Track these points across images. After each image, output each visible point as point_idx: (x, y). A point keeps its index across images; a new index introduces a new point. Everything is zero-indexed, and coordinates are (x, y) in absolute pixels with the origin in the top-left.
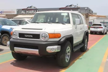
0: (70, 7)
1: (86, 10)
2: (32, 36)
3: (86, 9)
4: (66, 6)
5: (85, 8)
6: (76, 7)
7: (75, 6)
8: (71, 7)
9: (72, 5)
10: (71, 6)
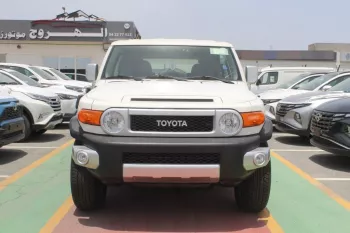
0: (71, 19)
1: (127, 31)
2: (185, 124)
3: (127, 26)
4: (58, 17)
5: (123, 23)
6: (91, 20)
7: (90, 17)
8: (77, 19)
9: (80, 13)
10: (75, 15)
